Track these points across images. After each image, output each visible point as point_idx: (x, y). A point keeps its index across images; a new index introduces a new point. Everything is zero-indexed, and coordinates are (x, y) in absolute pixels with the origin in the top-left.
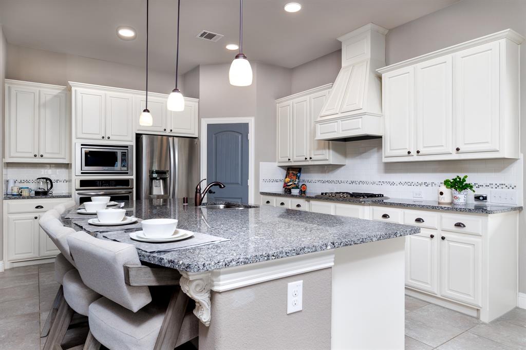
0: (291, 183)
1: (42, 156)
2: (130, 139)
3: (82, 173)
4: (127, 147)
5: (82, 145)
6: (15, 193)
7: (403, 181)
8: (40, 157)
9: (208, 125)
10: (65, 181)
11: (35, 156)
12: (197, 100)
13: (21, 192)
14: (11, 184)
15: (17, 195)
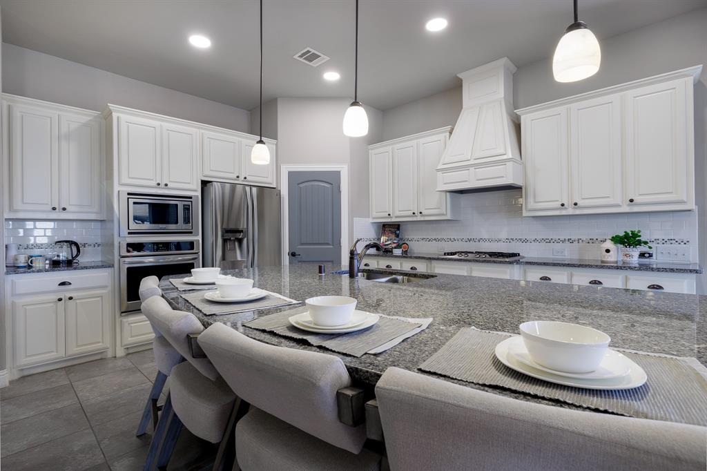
0: (389, 242)
1: (64, 209)
2: (195, 188)
3: (129, 233)
4: (191, 198)
5: (129, 194)
6: (22, 265)
7: (539, 237)
8: (61, 210)
9: (290, 173)
10: (96, 245)
11: (54, 209)
12: (274, 141)
13: (31, 262)
14: (13, 252)
15: (24, 267)
